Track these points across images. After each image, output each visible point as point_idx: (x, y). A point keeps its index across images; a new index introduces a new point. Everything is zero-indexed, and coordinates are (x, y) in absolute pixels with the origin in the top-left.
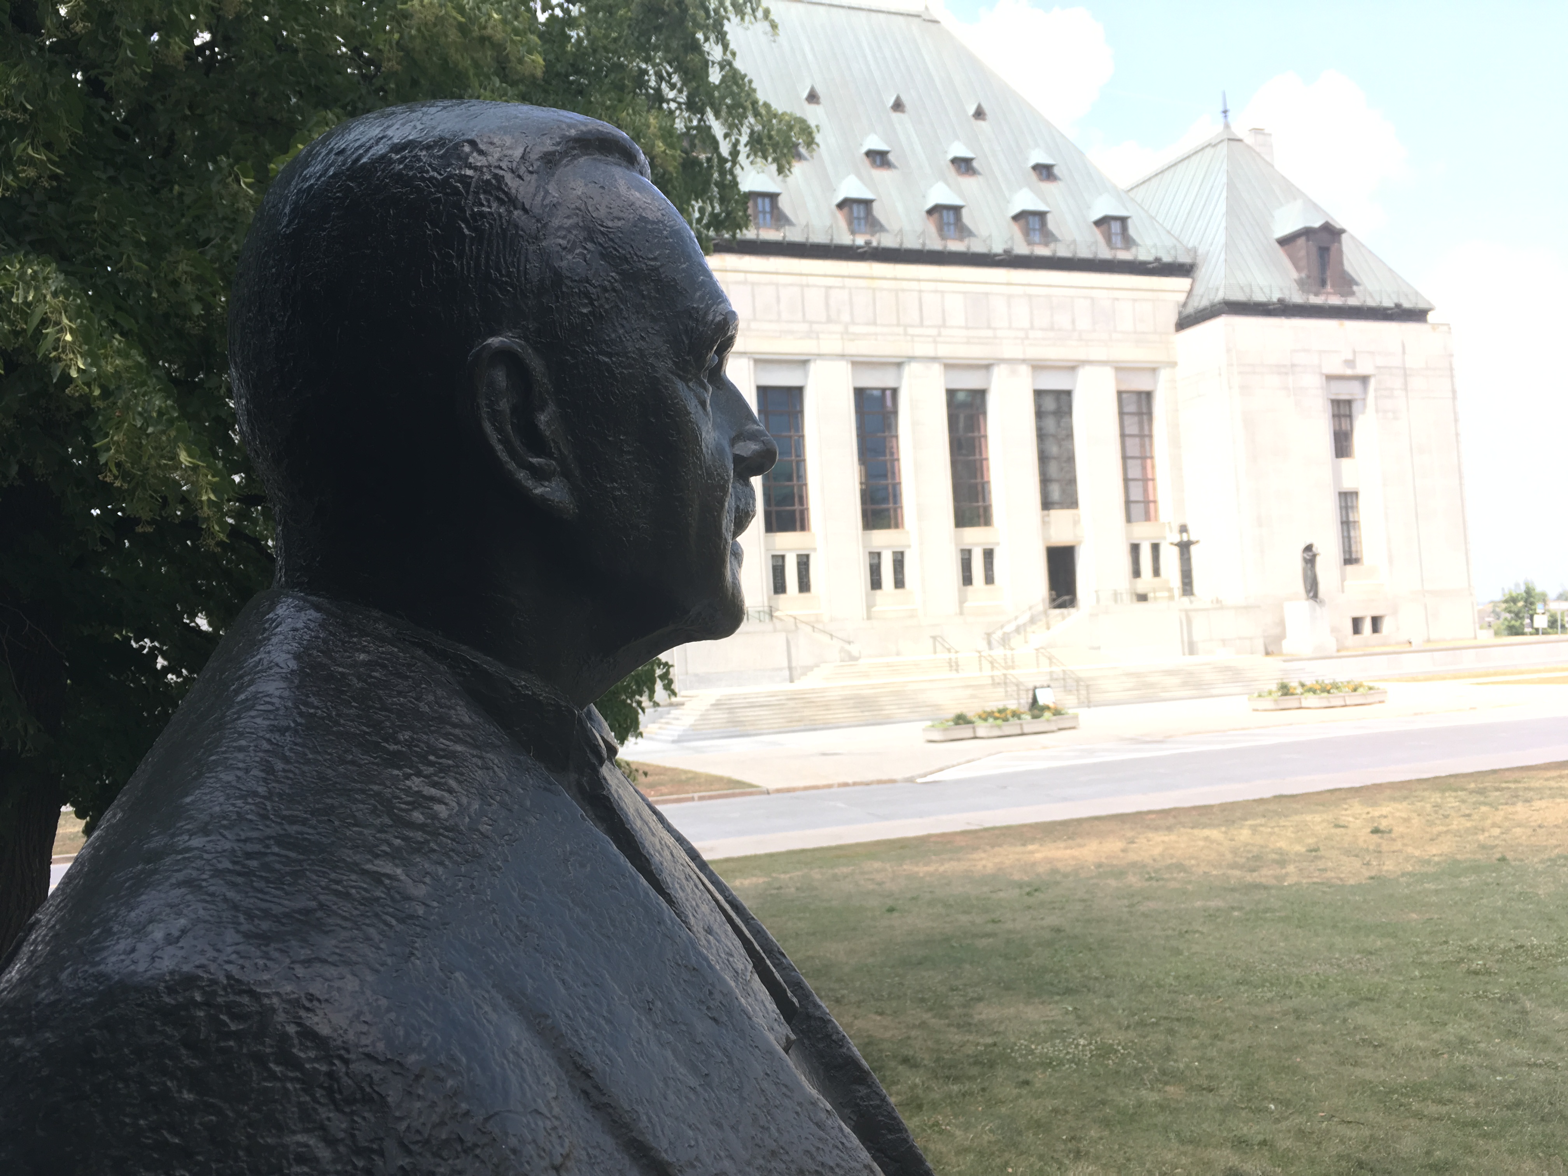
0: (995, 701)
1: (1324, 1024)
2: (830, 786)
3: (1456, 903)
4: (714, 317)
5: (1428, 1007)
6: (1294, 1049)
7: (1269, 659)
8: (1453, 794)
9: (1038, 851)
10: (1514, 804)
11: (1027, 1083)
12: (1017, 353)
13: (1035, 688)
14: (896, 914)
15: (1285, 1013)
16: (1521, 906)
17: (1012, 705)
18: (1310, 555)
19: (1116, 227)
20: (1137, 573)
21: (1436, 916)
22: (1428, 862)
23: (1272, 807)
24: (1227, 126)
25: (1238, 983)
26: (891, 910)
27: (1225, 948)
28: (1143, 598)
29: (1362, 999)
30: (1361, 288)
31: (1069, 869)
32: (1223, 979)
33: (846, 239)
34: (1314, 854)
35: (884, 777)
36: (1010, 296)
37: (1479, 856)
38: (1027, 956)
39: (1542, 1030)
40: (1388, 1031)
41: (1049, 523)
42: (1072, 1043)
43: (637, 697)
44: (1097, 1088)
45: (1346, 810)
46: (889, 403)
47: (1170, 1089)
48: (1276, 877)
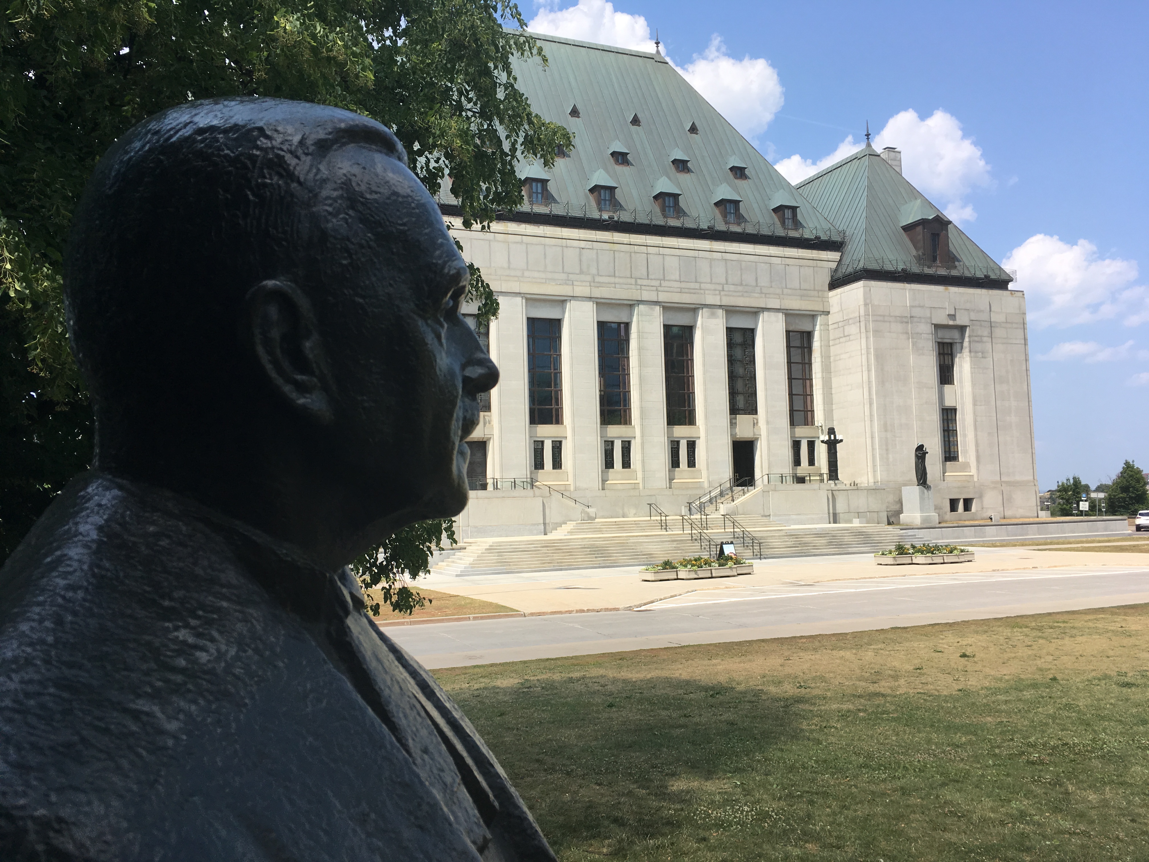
0: (693, 551)
1: (922, 799)
2: (570, 612)
3: (1020, 711)
4: (449, 271)
5: (998, 788)
6: (900, 817)
7: (890, 528)
8: (1019, 630)
9: (720, 664)
10: (1063, 638)
11: (704, 839)
12: (714, 300)
13: (722, 543)
14: (614, 709)
15: (895, 790)
16: (1066, 713)
17: (705, 556)
18: (921, 453)
19: (788, 213)
20: (797, 462)
21: (1005, 720)
22: (1001, 680)
23: (890, 636)
24: (869, 145)
25: (861, 766)
26: (611, 706)
27: (853, 740)
28: (801, 480)
29: (951, 781)
30: (961, 263)
31: (742, 678)
32: (851, 763)
33: (595, 214)
34: (918, 671)
35: (610, 607)
36: (711, 260)
37: (1037, 676)
38: (708, 743)
39: (1080, 806)
40: (968, 805)
41: (736, 423)
42: (739, 809)
43: (428, 544)
44: (755, 844)
45: (943, 639)
46: (623, 333)
47: (809, 846)
48: (891, 688)
